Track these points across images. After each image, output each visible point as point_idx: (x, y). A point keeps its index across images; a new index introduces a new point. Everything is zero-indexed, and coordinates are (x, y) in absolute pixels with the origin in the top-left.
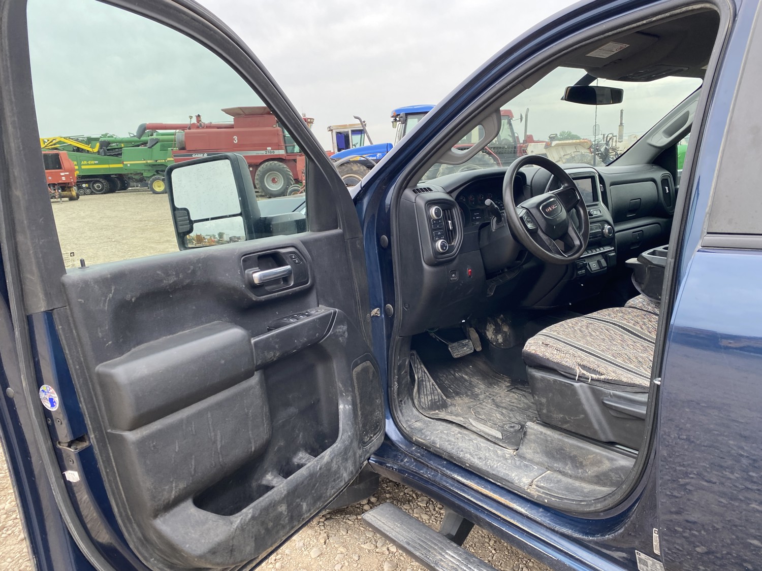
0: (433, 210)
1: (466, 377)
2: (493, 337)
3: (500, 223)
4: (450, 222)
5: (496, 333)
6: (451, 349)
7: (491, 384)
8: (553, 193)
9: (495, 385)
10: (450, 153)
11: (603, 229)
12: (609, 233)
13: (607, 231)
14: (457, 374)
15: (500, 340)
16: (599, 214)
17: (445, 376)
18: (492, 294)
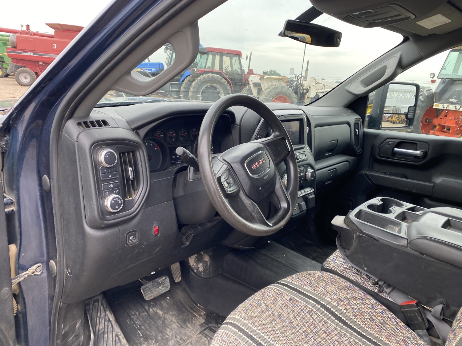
0: (102, 154)
1: (160, 313)
2: (195, 264)
3: (197, 173)
4: (130, 169)
5: (198, 261)
6: (144, 292)
7: (184, 321)
8: (261, 143)
9: (189, 323)
10: (129, 78)
11: (306, 172)
12: (312, 176)
13: (310, 174)
14: (151, 310)
15: (201, 269)
16: (304, 158)
17: (137, 313)
18: (188, 244)
